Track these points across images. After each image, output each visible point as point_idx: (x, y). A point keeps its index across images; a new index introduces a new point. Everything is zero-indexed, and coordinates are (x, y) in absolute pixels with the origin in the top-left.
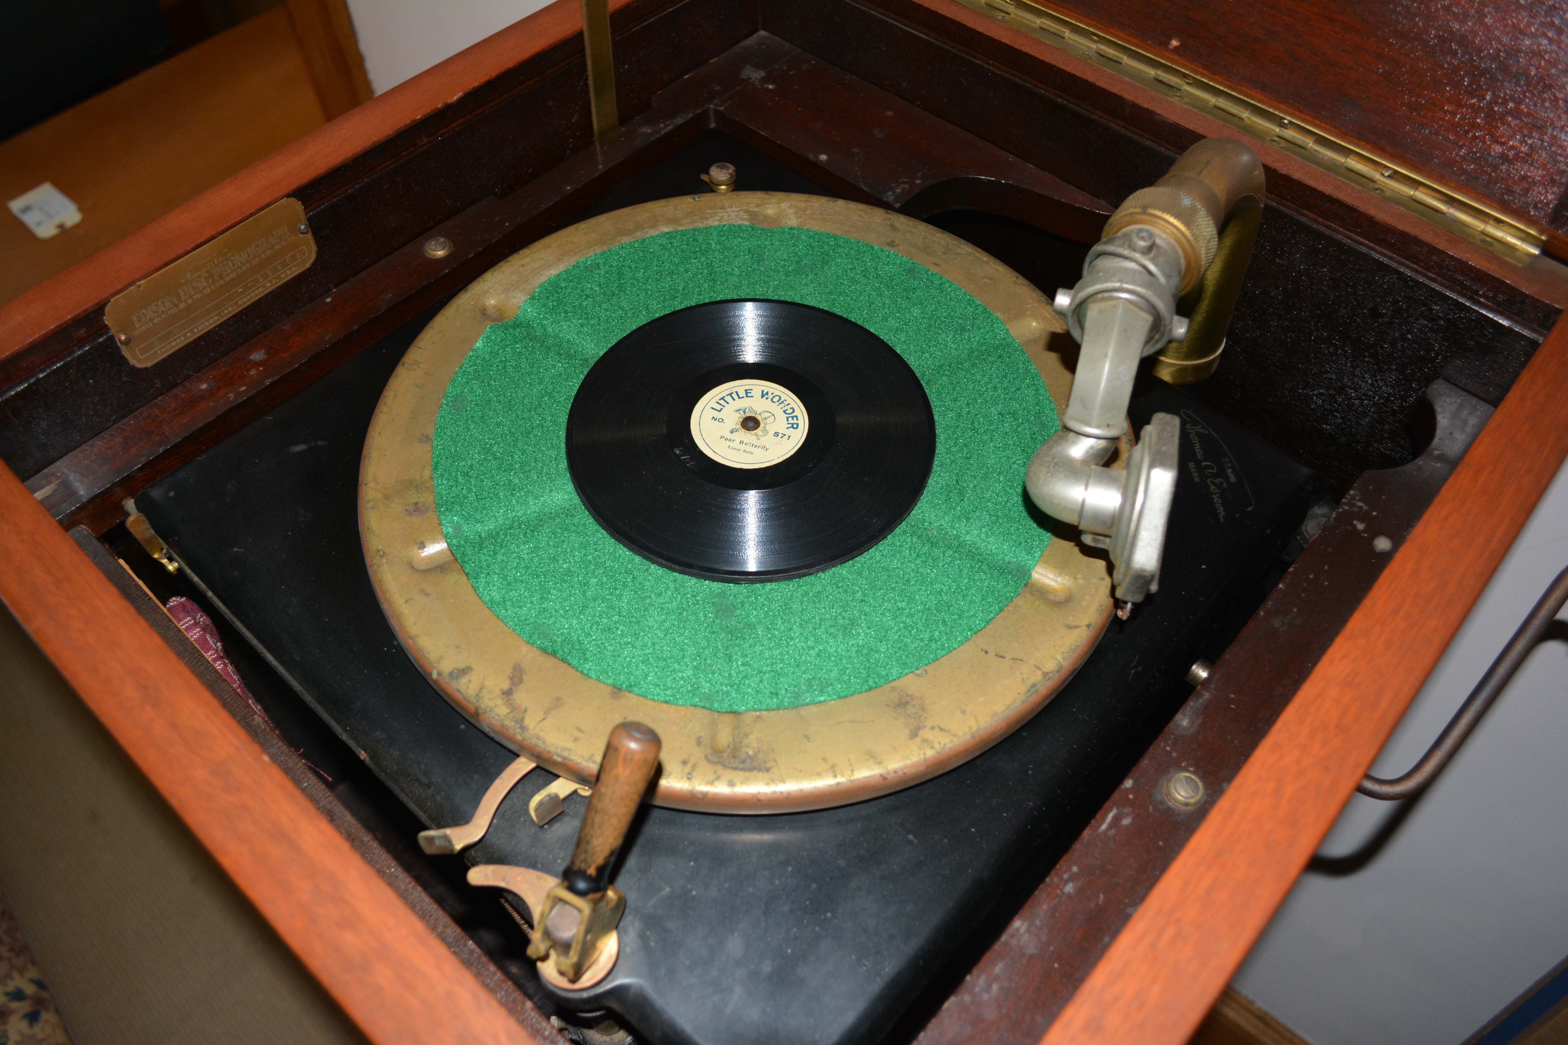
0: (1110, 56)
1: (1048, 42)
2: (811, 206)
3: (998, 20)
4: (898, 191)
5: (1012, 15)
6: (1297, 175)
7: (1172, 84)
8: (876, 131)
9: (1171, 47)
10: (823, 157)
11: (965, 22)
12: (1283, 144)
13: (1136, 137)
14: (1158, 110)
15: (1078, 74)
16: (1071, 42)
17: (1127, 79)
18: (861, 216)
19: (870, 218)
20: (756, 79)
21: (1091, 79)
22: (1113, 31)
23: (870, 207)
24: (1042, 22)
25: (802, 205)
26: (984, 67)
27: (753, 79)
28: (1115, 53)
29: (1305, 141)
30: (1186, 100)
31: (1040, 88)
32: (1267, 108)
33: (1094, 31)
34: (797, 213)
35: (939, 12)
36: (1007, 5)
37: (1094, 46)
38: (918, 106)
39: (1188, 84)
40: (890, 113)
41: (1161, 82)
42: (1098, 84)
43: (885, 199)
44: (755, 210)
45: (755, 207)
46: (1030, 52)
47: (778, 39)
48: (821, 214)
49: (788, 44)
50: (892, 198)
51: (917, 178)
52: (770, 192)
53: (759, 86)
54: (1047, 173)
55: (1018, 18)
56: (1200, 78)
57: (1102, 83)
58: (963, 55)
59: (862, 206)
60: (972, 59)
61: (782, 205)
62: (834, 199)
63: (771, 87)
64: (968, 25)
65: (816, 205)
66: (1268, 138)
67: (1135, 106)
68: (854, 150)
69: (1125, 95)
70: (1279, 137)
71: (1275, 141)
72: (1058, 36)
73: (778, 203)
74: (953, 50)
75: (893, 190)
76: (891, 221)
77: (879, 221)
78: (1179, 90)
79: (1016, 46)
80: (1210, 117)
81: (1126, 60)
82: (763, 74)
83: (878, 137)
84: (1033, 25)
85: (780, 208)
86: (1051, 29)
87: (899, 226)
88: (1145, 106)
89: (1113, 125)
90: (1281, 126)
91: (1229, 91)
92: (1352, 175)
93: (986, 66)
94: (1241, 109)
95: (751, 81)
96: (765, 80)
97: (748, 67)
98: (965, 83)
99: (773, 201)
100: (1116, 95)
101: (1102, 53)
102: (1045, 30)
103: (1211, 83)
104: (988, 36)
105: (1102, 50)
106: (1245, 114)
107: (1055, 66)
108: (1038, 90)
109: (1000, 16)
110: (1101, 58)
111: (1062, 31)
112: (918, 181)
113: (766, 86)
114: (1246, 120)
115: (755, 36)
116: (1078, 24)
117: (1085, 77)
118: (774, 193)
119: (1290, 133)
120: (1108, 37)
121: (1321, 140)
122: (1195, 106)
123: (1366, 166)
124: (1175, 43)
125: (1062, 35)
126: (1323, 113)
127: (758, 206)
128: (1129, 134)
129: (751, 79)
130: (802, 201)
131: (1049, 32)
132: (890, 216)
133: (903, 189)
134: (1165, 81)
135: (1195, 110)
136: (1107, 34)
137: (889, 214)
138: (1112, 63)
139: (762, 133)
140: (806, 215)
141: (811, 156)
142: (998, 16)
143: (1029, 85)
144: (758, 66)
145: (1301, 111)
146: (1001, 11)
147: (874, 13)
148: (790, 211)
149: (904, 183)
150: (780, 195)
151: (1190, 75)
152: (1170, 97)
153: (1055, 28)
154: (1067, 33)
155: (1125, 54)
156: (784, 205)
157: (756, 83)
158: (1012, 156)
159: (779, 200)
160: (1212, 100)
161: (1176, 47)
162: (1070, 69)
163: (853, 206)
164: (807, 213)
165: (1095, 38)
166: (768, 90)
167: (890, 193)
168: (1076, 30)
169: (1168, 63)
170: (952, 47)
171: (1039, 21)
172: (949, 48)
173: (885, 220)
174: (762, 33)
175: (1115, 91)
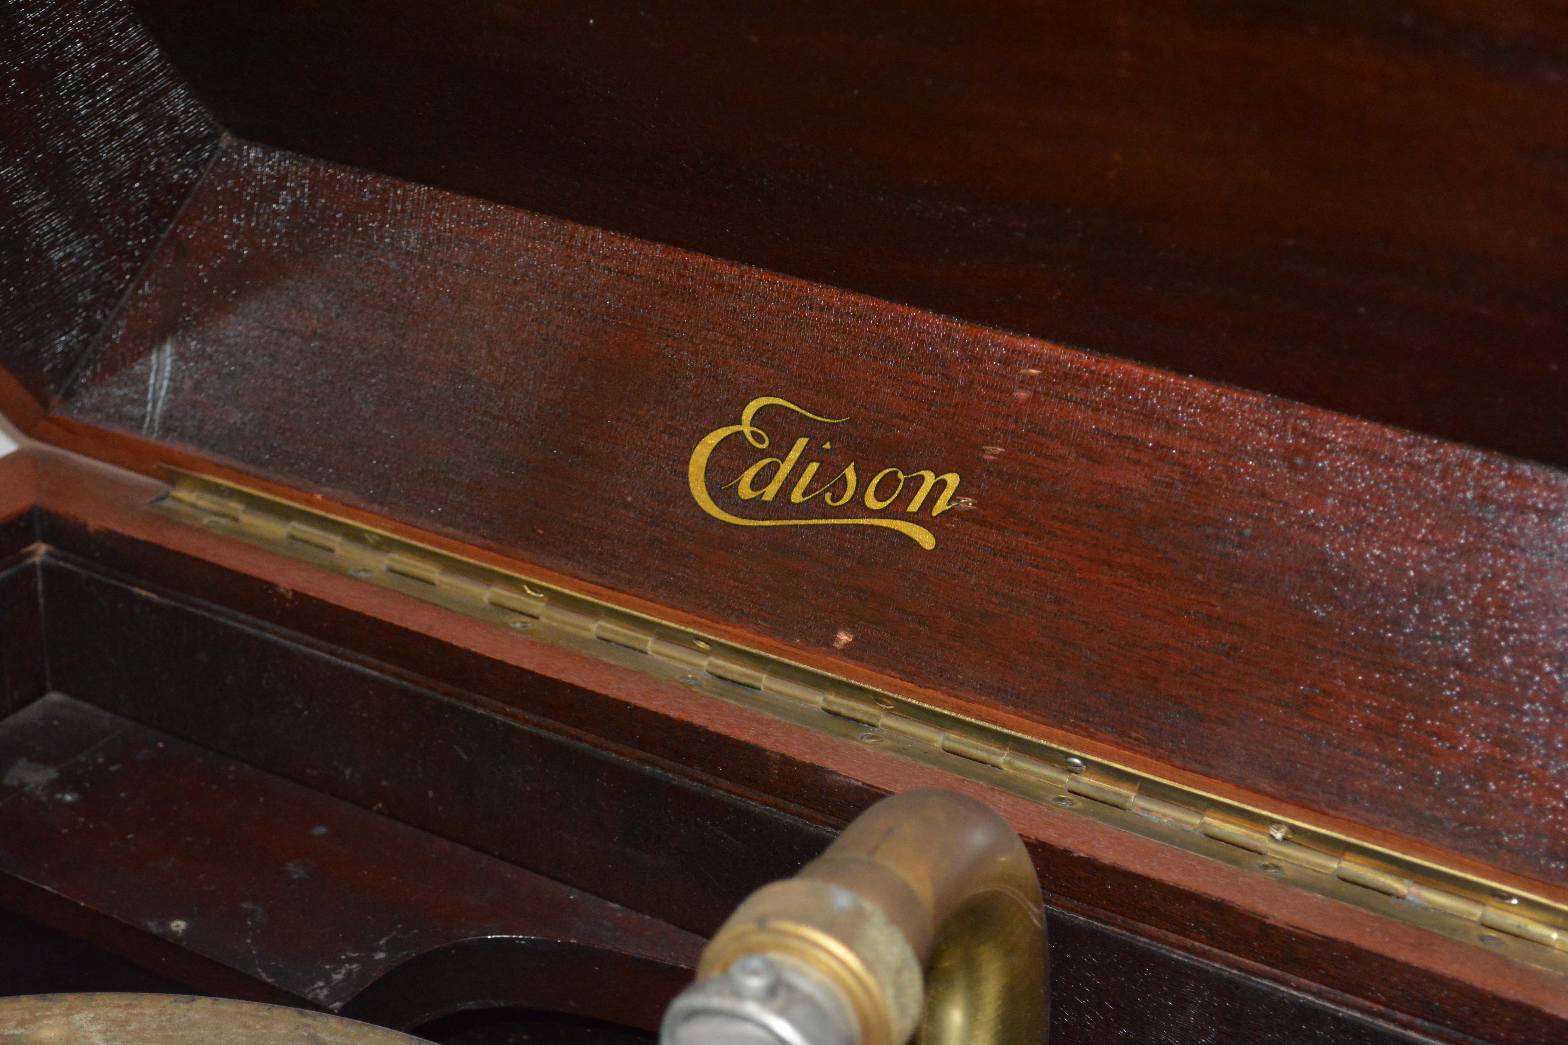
0: (736, 677)
1: (613, 662)
2: (137, 1015)
3: (514, 630)
4: (338, 977)
5: (543, 620)
6: (1108, 857)
7: (858, 716)
8: (291, 867)
9: (838, 646)
10: (179, 925)
11: (448, 639)
12: (1079, 803)
13: (801, 823)
14: (830, 765)
15: (673, 714)
16: (659, 658)
17: (769, 715)
18: (246, 1027)
19: (265, 1027)
20: (37, 785)
21: (698, 719)
22: (730, 629)
23: (266, 1006)
24: (600, 627)
25: (121, 1015)
26: (496, 720)
27: (32, 786)
28: (743, 670)
29: (1120, 795)
30: (887, 742)
31: (607, 749)
32: (1034, 740)
33: (695, 632)
34: (108, 1030)
35: (397, 622)
36: (532, 602)
37: (704, 663)
38: (380, 812)
39: (889, 713)
40: (321, 830)
41: (836, 714)
42: (711, 728)
43: (310, 996)
44: (18, 1032)
45: (16, 1027)
46: (579, 682)
47: (88, 707)
48: (161, 1028)
49: (108, 715)
50: (325, 992)
51: (379, 949)
52: (50, 996)
53: (44, 799)
54: (647, 917)
55: (555, 624)
56: (904, 699)
57: (719, 727)
58: (453, 700)
59: (247, 1006)
60: (471, 707)
61: (77, 1017)
62: (188, 997)
63: (68, 798)
64: (454, 643)
65: (150, 1011)
66: (1050, 797)
67: (787, 761)
68: (244, 906)
69: (767, 744)
70: (1070, 791)
71: (1062, 799)
72: (635, 649)
73: (67, 1016)
74: (431, 694)
75: (326, 976)
76: (312, 1031)
77: (284, 1031)
78: (873, 726)
79: (550, 674)
80: (935, 768)
81: (765, 681)
82: (52, 774)
83: (295, 877)
84: (584, 634)
85: (70, 1023)
86: (618, 638)
87: (326, 1038)
88: (807, 759)
89: (755, 806)
90: (1070, 771)
91: (962, 717)
92: (1220, 847)
93: (499, 718)
94: (994, 749)
95: (27, 789)
96: (55, 786)
97: (22, 762)
98: (465, 757)
99: (56, 1011)
100: (746, 745)
101: (721, 673)
102: (608, 641)
103: (926, 706)
104: (494, 660)
105: (719, 667)
106: (1003, 758)
107: (627, 704)
108: (603, 752)
109: (517, 623)
110: (719, 682)
111: (639, 640)
112: (381, 956)
113: (59, 796)
114: (1005, 768)
115: (38, 703)
116: (664, 622)
117: (685, 717)
118: (58, 996)
119: (1089, 782)
120: (723, 641)
121: (1148, 789)
122: (904, 751)
123: (1241, 826)
124: (844, 638)
125: (642, 647)
126: (1134, 735)
127: (22, 1024)
128: (788, 819)
129: (25, 785)
130: (119, 1007)
131: (616, 643)
132: (310, 1021)
133: (349, 973)
134: (844, 711)
135: (903, 758)
136: (722, 636)
137: (305, 1016)
138: (740, 690)
139: (47, 888)
140: (128, 1033)
141: (153, 926)
142: (515, 622)
143: (585, 745)
144: (44, 760)
145: (1092, 737)
146: (521, 613)
147: (274, 638)
148: (94, 1028)
149: (351, 961)
150: (70, 999)
151: (884, 695)
152: (854, 739)
153: (625, 635)
154: (651, 644)
155: (763, 670)
156: (80, 1019)
157: (39, 792)
158: (575, 890)
159: (70, 1008)
160: (938, 739)
161: (847, 645)
162: (656, 706)
163: (227, 1006)
164: (129, 1029)
165: (702, 645)
166: (62, 804)
167: (321, 984)
168: (664, 635)
169: (841, 678)
170: (431, 688)
171: (594, 627)
172: (425, 691)
173: (298, 1028)
174: (54, 697)
175: (747, 737)
